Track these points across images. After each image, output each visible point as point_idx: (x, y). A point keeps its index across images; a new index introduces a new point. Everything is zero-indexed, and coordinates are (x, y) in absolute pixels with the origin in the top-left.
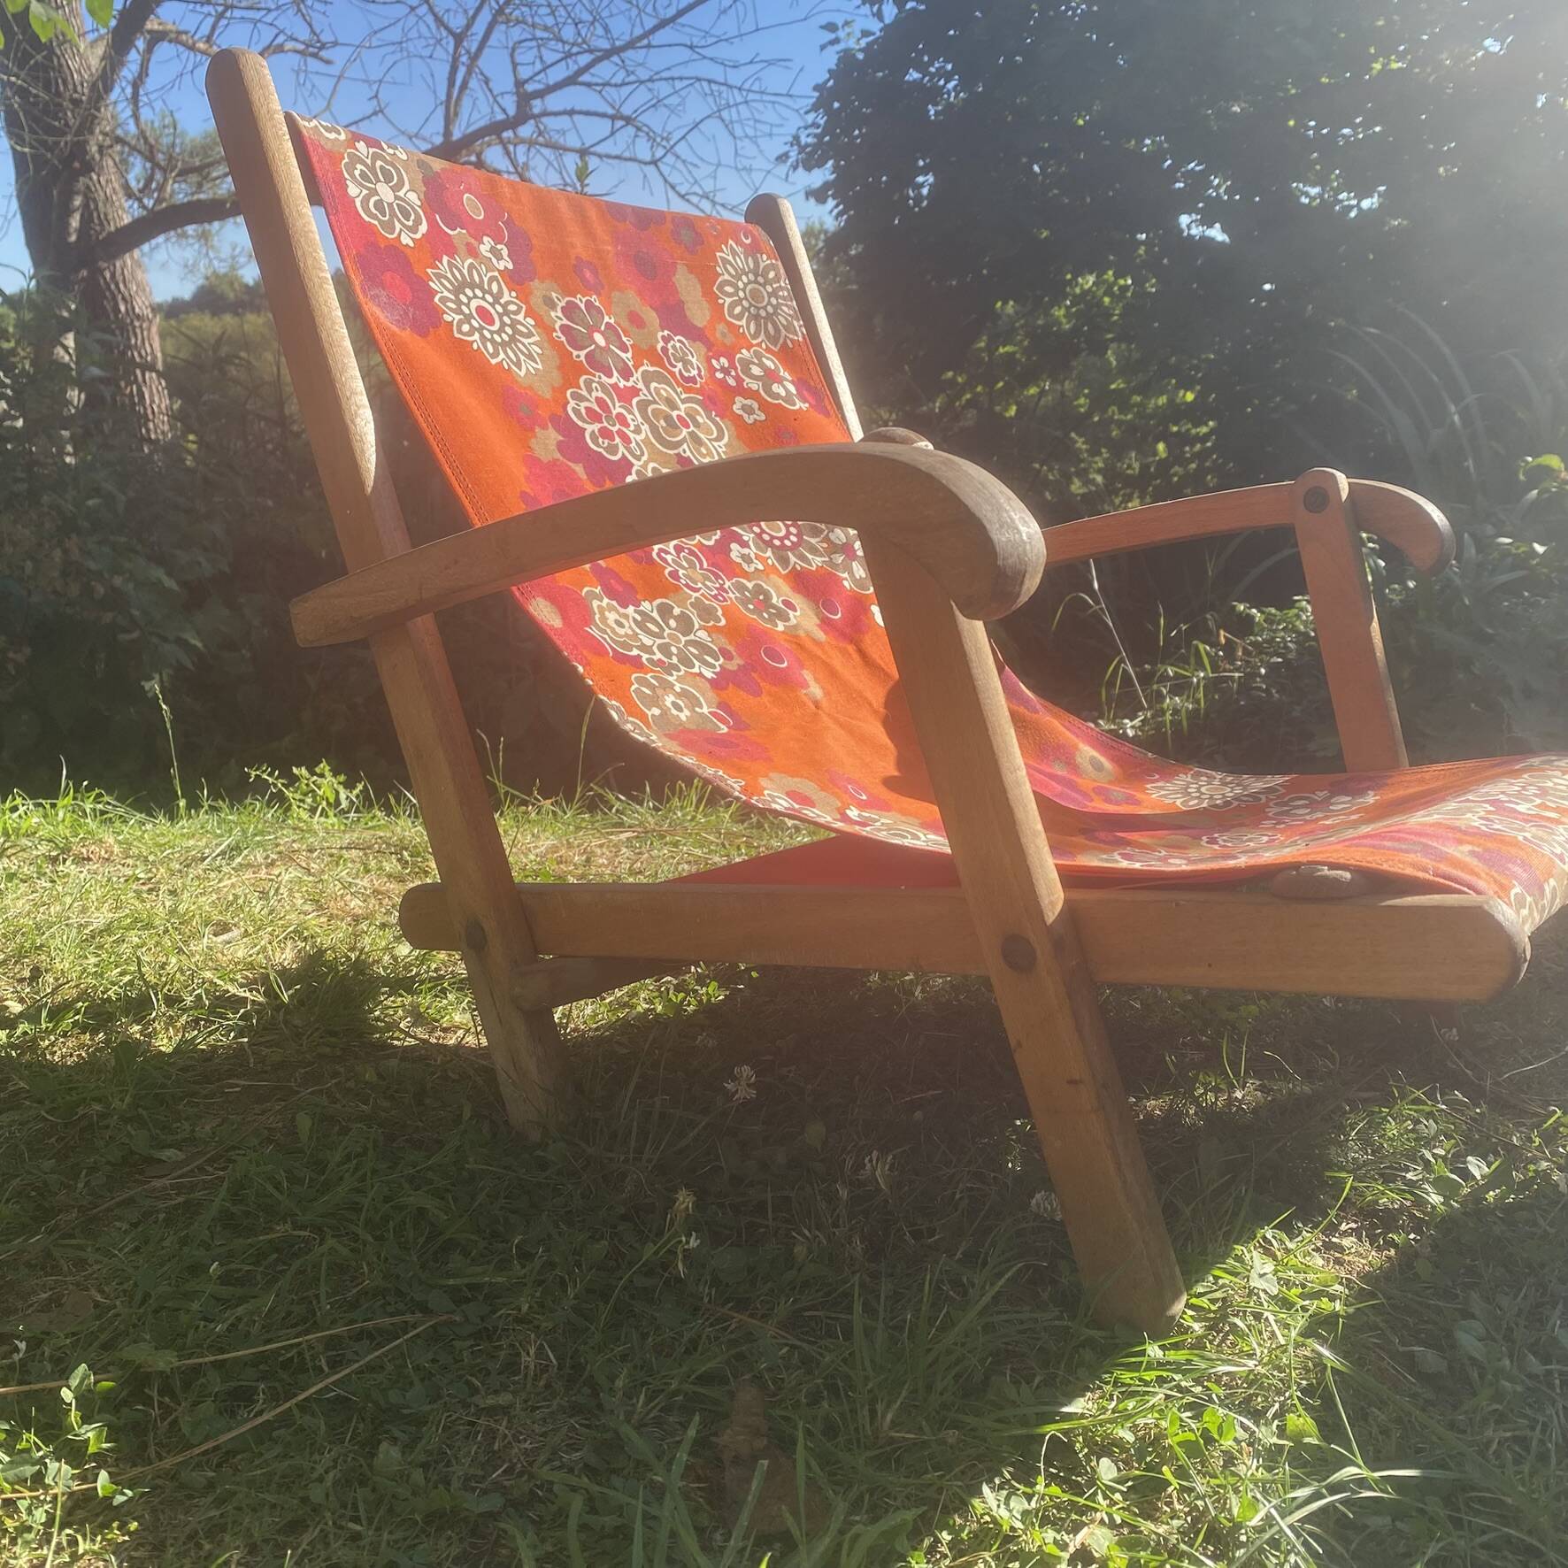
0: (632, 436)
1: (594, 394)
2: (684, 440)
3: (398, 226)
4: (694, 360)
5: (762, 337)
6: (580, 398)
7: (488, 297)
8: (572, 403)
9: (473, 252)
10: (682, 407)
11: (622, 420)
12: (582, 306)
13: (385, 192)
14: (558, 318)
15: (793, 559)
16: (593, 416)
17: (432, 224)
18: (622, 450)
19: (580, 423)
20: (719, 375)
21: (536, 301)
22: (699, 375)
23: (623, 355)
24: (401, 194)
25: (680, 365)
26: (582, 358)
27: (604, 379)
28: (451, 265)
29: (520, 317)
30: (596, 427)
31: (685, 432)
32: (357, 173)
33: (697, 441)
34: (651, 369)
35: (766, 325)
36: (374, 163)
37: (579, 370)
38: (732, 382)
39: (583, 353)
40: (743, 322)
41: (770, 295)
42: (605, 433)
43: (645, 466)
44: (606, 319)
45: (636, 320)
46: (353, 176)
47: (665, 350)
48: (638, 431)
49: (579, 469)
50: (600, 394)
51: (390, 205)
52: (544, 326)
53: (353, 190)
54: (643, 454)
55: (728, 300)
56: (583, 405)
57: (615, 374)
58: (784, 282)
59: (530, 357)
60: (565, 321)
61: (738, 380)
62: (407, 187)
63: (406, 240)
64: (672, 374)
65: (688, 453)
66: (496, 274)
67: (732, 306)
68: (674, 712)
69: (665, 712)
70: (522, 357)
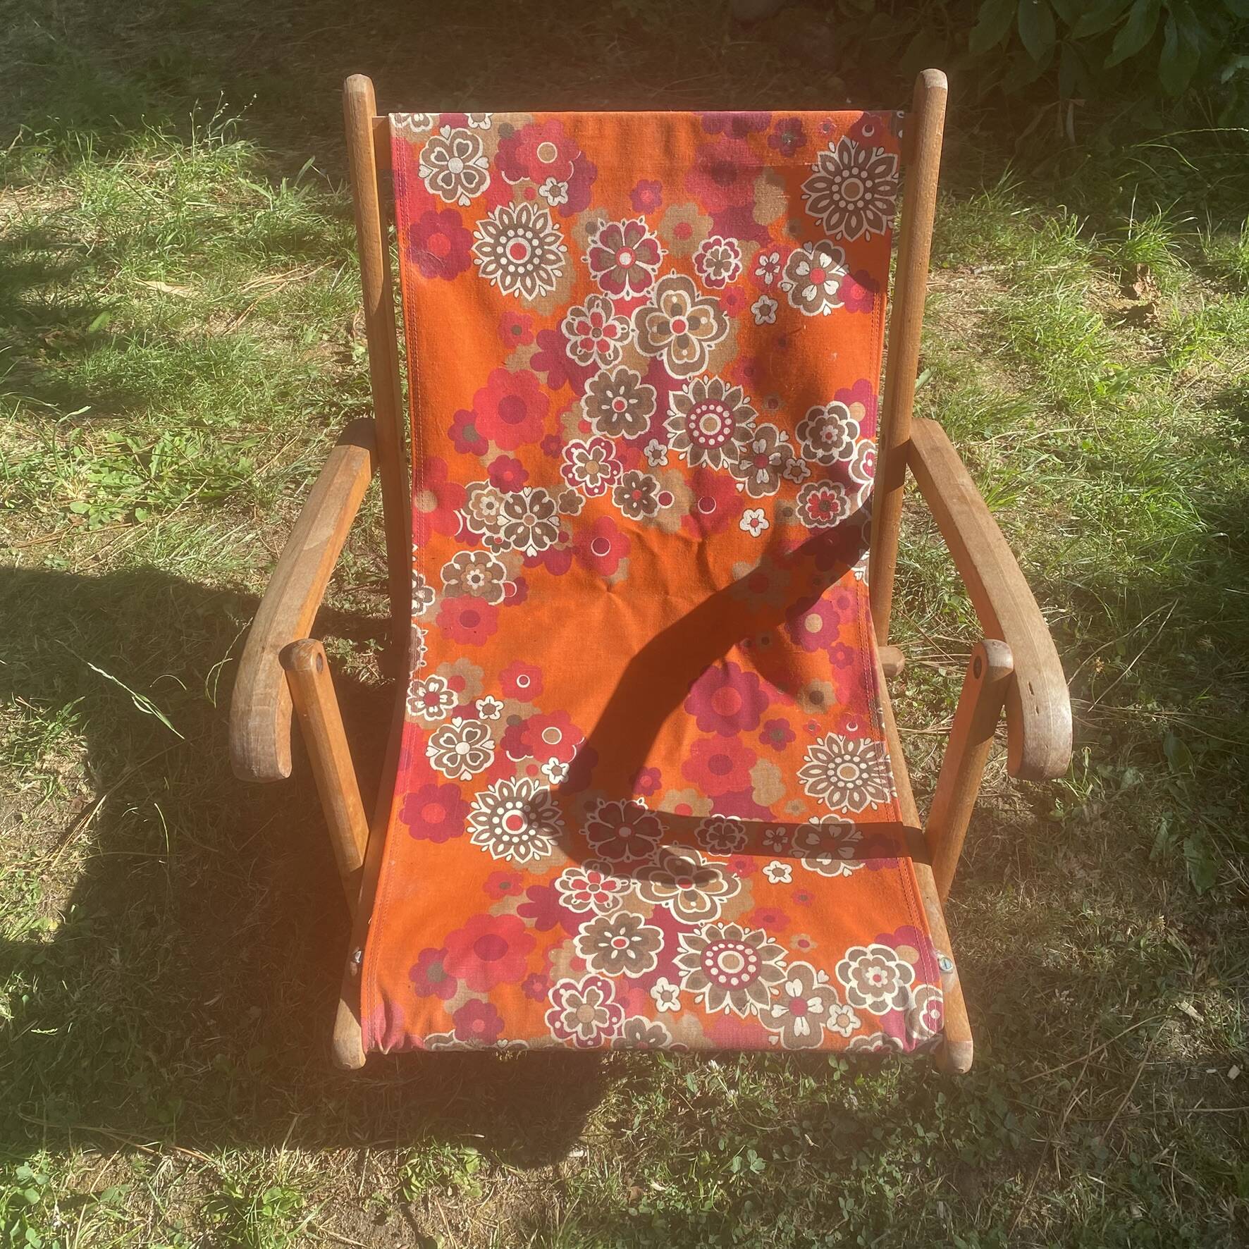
0: (612, 343)
1: (594, 310)
2: (669, 345)
3: (460, 190)
4: (734, 261)
5: (842, 227)
6: (578, 313)
7: (529, 235)
8: (569, 318)
9: (530, 195)
10: (690, 310)
11: (611, 331)
12: (622, 229)
13: (456, 165)
14: (594, 241)
15: (706, 457)
16: (583, 328)
17: (496, 179)
18: (595, 356)
19: (567, 335)
20: (759, 272)
21: (579, 230)
22: (731, 277)
23: (648, 267)
24: (471, 163)
25: (711, 270)
26: (598, 279)
27: (612, 297)
28: (502, 212)
29: (553, 248)
30: (579, 339)
31: (674, 335)
32: (432, 157)
33: (684, 342)
34: (675, 276)
35: (850, 218)
36: (452, 143)
37: (589, 287)
38: (769, 279)
39: (600, 274)
40: (825, 215)
41: (866, 190)
42: (587, 344)
43: (611, 371)
44: (647, 236)
45: (683, 231)
46: (427, 160)
47: (700, 258)
48: (625, 336)
49: (542, 377)
50: (600, 310)
51: (458, 175)
52: (574, 250)
53: (424, 172)
54: (615, 359)
55: (814, 195)
56: (577, 320)
57: (627, 287)
58: (893, 177)
59: (548, 282)
60: (600, 245)
61: (777, 278)
62: (480, 154)
63: (464, 201)
64: (697, 279)
65: (665, 358)
66: (547, 211)
67: (818, 200)
68: (470, 582)
69: (461, 583)
70: (538, 282)
